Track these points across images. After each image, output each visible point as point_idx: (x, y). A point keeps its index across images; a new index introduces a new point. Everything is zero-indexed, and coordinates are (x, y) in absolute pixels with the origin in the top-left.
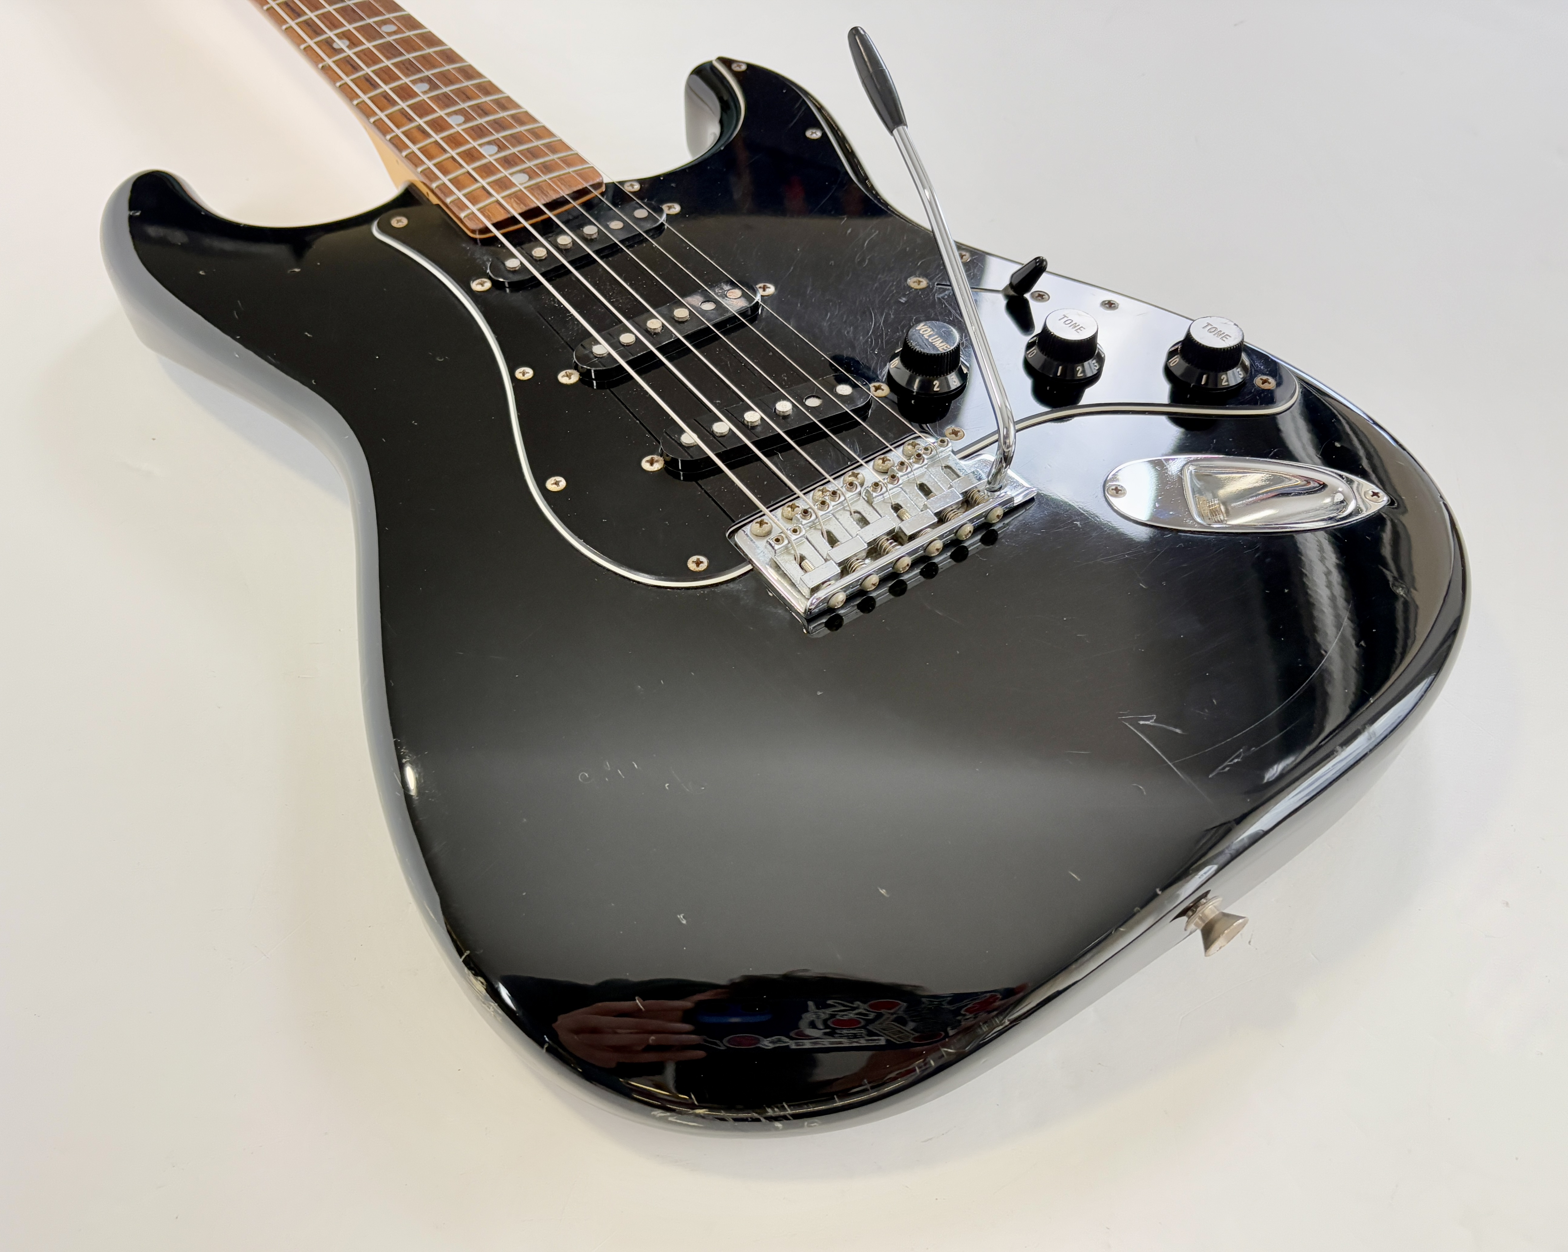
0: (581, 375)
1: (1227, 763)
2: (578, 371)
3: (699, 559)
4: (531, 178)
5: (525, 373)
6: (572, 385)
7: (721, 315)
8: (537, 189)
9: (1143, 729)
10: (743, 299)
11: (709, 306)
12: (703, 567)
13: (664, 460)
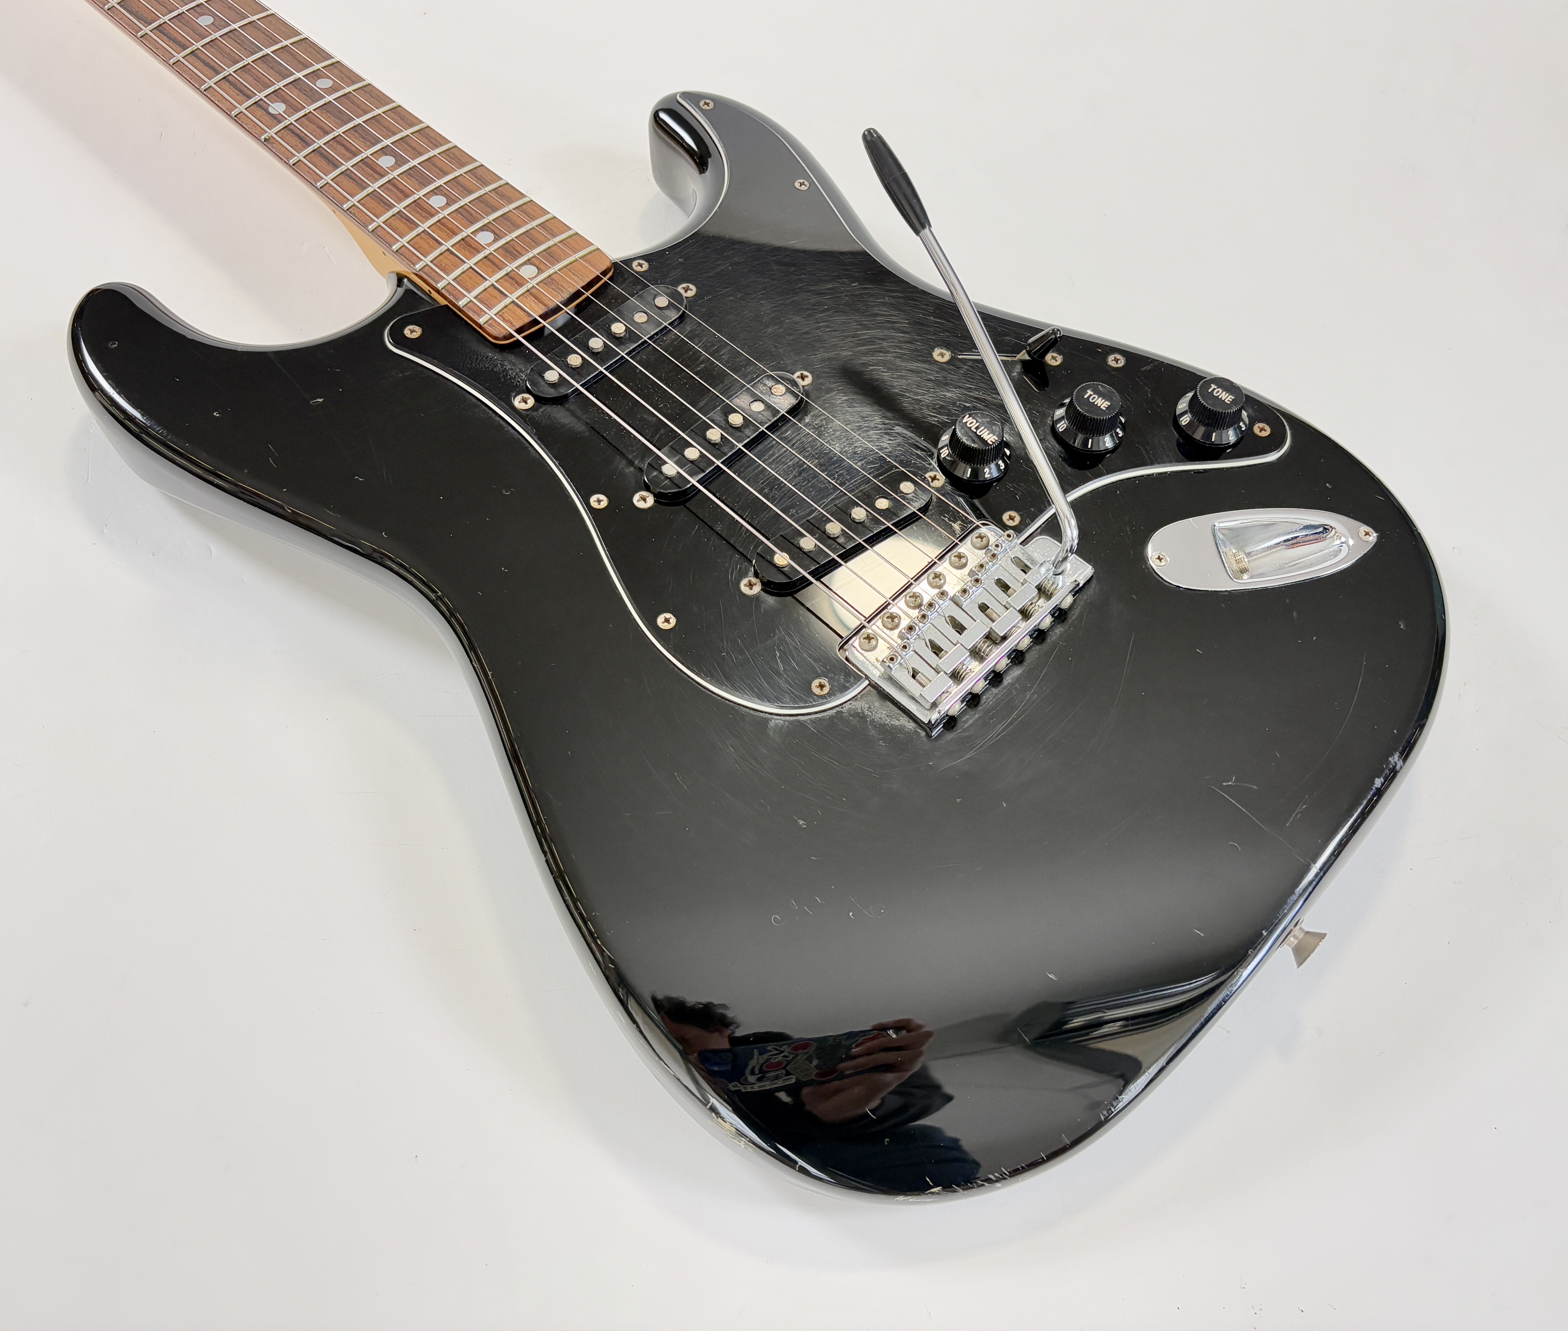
0: (655, 496)
1: (1298, 810)
2: (652, 493)
3: (820, 682)
4: (540, 271)
5: (599, 501)
6: (650, 508)
7: (774, 416)
8: (549, 281)
9: (1226, 789)
10: (789, 396)
11: (758, 407)
12: (826, 690)
13: (761, 581)
